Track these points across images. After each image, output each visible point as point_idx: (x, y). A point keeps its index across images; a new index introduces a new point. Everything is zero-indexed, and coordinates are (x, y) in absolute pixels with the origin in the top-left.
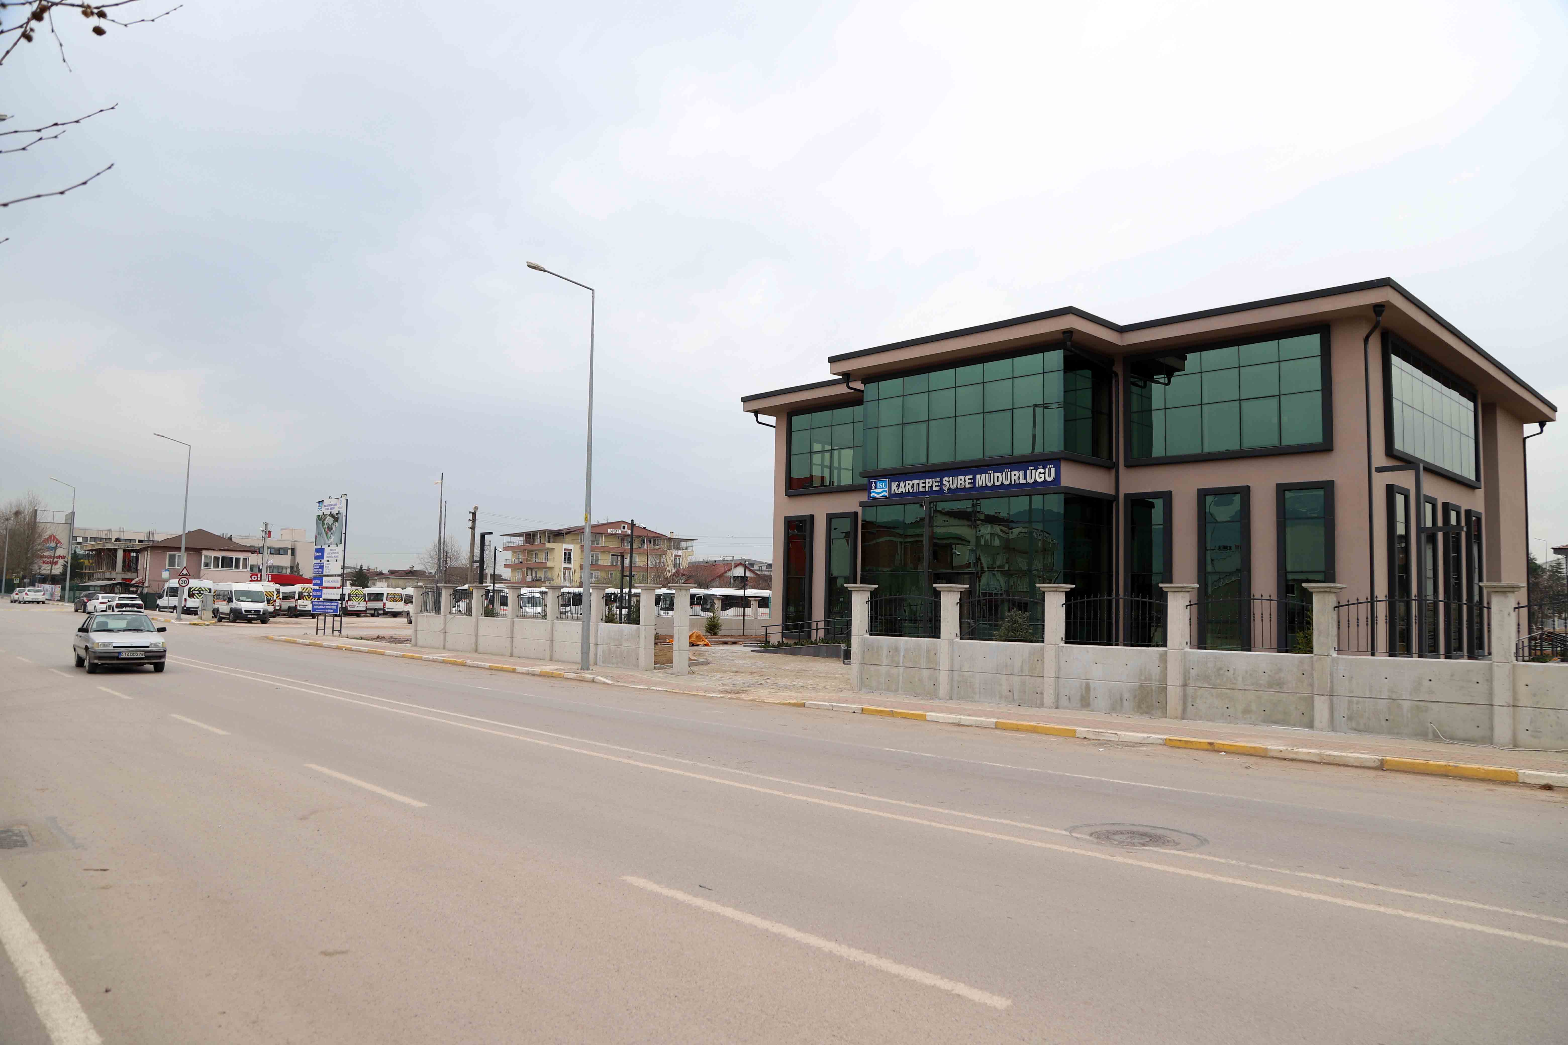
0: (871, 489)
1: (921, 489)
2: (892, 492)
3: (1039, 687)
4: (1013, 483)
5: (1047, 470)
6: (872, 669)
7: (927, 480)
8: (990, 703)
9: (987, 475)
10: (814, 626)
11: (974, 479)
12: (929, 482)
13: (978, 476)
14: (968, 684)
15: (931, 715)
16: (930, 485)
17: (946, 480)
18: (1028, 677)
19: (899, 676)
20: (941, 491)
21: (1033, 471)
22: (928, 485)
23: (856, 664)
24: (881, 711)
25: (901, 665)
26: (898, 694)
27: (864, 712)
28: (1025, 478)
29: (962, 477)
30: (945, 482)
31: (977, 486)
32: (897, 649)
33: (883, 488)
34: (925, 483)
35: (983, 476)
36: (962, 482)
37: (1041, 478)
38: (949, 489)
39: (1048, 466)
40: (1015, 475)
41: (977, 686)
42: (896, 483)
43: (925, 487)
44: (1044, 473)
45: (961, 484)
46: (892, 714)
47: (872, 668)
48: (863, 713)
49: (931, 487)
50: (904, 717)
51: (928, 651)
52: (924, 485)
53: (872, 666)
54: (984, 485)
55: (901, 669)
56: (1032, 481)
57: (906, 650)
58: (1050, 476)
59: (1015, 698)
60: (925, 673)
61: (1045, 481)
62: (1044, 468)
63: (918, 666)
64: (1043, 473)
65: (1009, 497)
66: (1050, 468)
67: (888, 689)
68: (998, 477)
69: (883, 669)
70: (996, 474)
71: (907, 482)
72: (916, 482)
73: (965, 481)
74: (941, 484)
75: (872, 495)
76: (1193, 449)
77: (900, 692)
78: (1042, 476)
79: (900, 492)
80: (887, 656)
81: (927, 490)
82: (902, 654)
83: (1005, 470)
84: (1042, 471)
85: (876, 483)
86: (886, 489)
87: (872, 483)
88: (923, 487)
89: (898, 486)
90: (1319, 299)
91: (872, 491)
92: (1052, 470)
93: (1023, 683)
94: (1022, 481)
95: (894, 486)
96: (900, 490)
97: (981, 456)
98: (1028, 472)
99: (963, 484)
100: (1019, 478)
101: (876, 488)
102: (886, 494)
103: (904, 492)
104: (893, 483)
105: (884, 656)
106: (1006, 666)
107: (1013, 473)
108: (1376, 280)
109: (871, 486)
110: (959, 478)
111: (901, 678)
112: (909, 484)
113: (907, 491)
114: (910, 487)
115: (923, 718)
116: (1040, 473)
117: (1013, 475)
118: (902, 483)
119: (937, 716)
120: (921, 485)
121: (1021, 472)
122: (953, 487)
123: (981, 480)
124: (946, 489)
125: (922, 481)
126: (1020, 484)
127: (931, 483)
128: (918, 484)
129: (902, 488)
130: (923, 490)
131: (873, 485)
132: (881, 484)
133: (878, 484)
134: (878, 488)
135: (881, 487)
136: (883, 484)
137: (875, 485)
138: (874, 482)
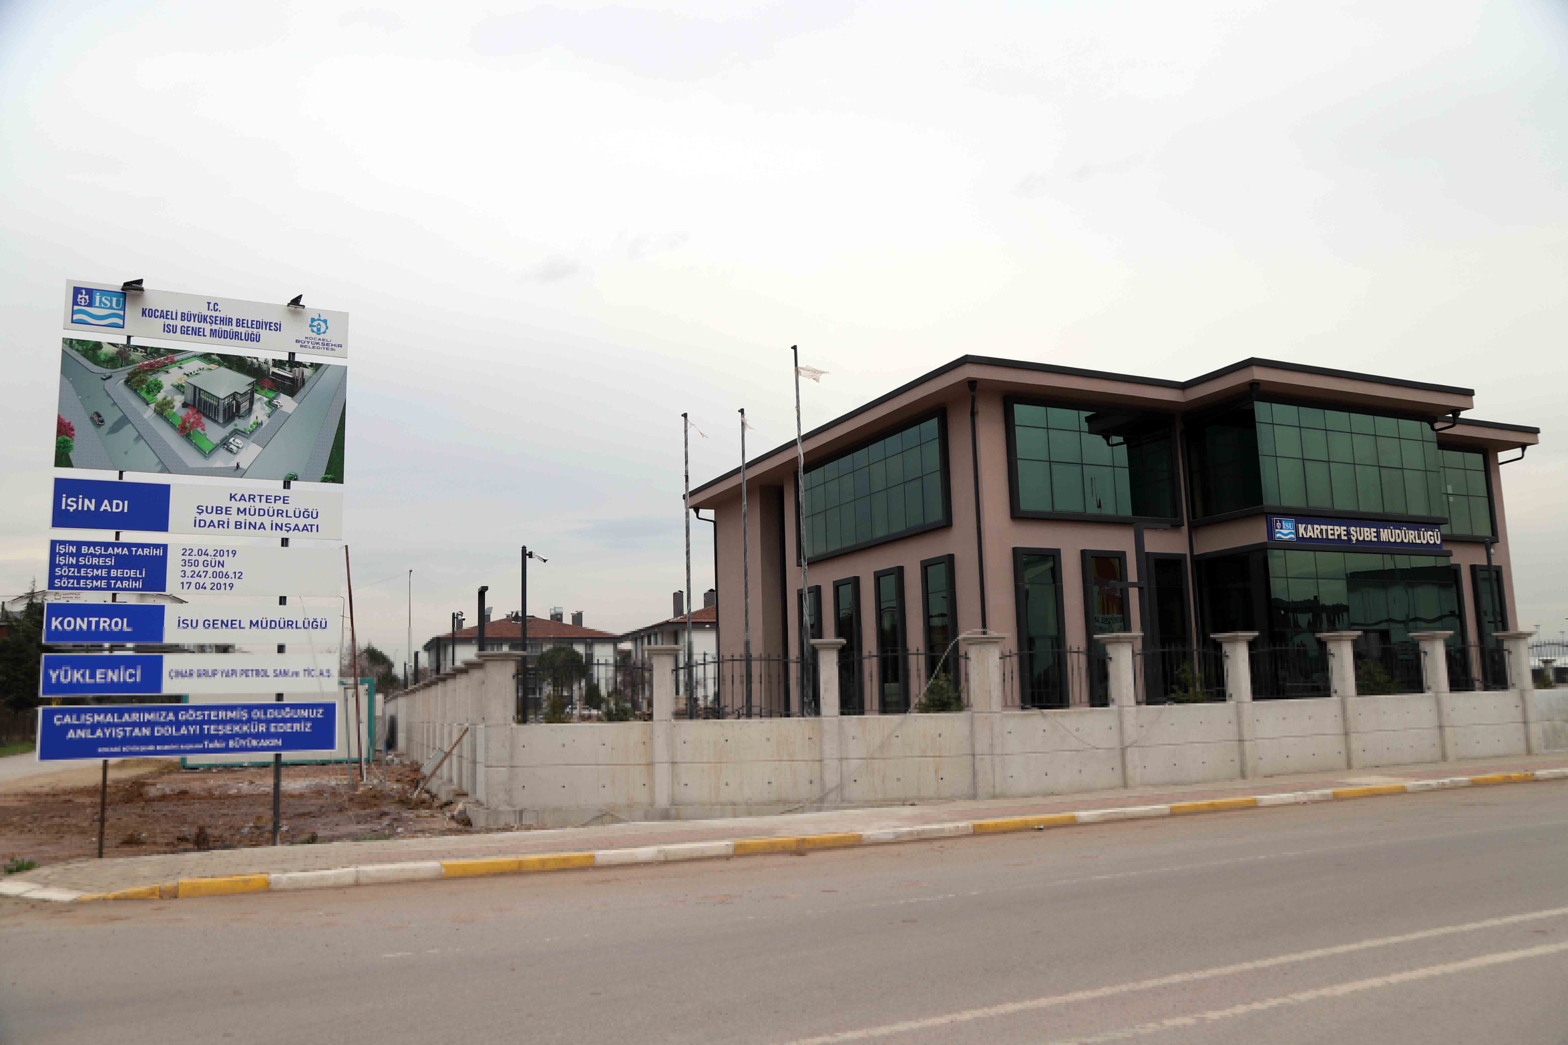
0: (1277, 528)
2: (1301, 536)
4: (1411, 542)
5: (1435, 533)
7: (1336, 528)
9: (1389, 530)
11: (1378, 533)
13: (1382, 531)
16: (1339, 533)
17: (1353, 530)
20: (1350, 540)
21: (1425, 533)
22: (1337, 533)
28: (1419, 538)
29: (1368, 529)
30: (1352, 532)
31: (1382, 540)
33: (1289, 529)
34: (1334, 530)
35: (1386, 531)
36: (1368, 534)
38: (1357, 540)
39: (1435, 530)
40: (1412, 534)
42: (1304, 525)
43: (1334, 534)
44: (1433, 536)
45: (1368, 536)
49: (1339, 536)
52: (1332, 532)
54: (1387, 540)
56: (1425, 542)
58: (1437, 539)
61: (1435, 543)
62: (1432, 531)
65: (1409, 554)
66: (1437, 532)
68: (1399, 534)
71: (1316, 526)
72: (1324, 527)
75: (1278, 535)
78: (1432, 538)
79: (1308, 536)
81: (1336, 538)
83: (1403, 529)
84: (1432, 534)
85: (1281, 522)
86: (1293, 531)
88: (1332, 534)
89: (1306, 529)
91: (1277, 530)
92: (1438, 534)
94: (1417, 541)
95: (1302, 529)
96: (1309, 534)
97: (1381, 509)
98: (1422, 532)
100: (1415, 538)
101: (1281, 528)
102: (1293, 536)
103: (1313, 537)
109: (1276, 525)
110: (1365, 529)
112: (1317, 529)
113: (1316, 537)
114: (1318, 532)
116: (1431, 536)
117: (1410, 535)
118: (1310, 527)
120: (1330, 532)
121: (1416, 532)
122: (1361, 539)
123: (1385, 535)
124: (1354, 539)
125: (1330, 527)
126: (1416, 543)
127: (1338, 531)
128: (1327, 530)
129: (1310, 532)
130: (1332, 537)
131: (1278, 524)
132: (1287, 524)
133: (1284, 524)
134: (1284, 528)
135: (1287, 528)
136: (1289, 524)
137: (1280, 524)
138: (1278, 521)
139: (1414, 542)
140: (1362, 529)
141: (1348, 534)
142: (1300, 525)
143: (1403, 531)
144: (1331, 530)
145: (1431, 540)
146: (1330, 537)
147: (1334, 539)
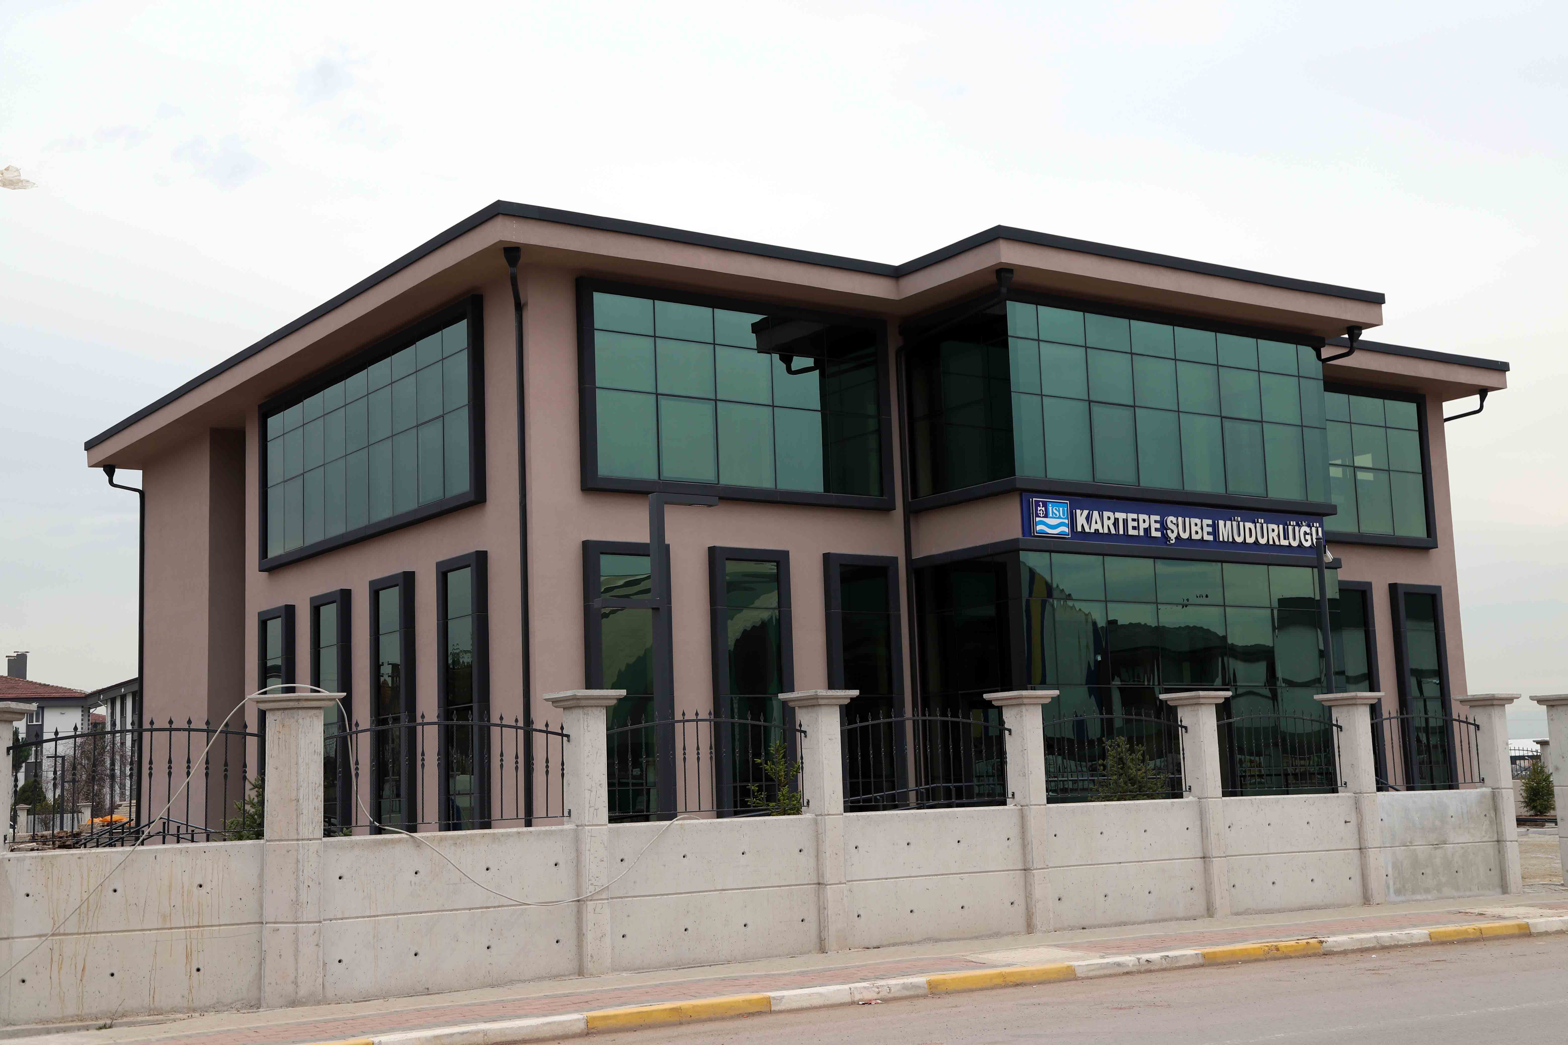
0: (1037, 516)
2: (1079, 529)
4: (1271, 542)
5: (1314, 529)
7: (1142, 517)
9: (1235, 523)
11: (1215, 527)
12: (1143, 521)
16: (1146, 525)
17: (1172, 522)
20: (1165, 537)
21: (1297, 528)
22: (1143, 526)
28: (1286, 537)
29: (1198, 521)
30: (1170, 525)
31: (1221, 539)
33: (1060, 518)
34: (1138, 520)
35: (1228, 524)
36: (1198, 529)
38: (1178, 538)
39: (1315, 525)
40: (1273, 530)
42: (1086, 512)
43: (1137, 528)
44: (1311, 534)
45: (1197, 533)
49: (1147, 530)
52: (1135, 524)
54: (1231, 540)
56: (1296, 543)
62: (1309, 526)
64: (1308, 534)
65: (1268, 563)
66: (1317, 528)
68: (1250, 529)
70: (1248, 525)
71: (1106, 514)
72: (1121, 516)
73: (1202, 528)
75: (1039, 528)
78: (1308, 537)
79: (1092, 531)
81: (1142, 533)
84: (1308, 530)
85: (1045, 505)
86: (1066, 521)
87: (1038, 505)
88: (1134, 528)
89: (1088, 519)
91: (1038, 519)
92: (1320, 531)
94: (1283, 541)
95: (1081, 519)
96: (1094, 527)
97: (1222, 490)
98: (1290, 528)
99: (1200, 532)
100: (1278, 536)
101: (1046, 516)
102: (1066, 529)
103: (1101, 531)
107: (1271, 527)
109: (1036, 510)
110: (1194, 521)
112: (1109, 518)
113: (1106, 531)
114: (1111, 523)
116: (1306, 533)
117: (1270, 531)
118: (1096, 514)
120: (1131, 524)
121: (1281, 527)
122: (1185, 536)
123: (1226, 530)
124: (1173, 536)
125: (1131, 516)
126: (1280, 546)
127: (1148, 522)
128: (1125, 521)
129: (1096, 523)
130: (1135, 533)
131: (1041, 508)
132: (1056, 509)
133: (1050, 508)
134: (1051, 515)
135: (1056, 515)
136: (1059, 509)
137: (1043, 509)
138: (1041, 503)
139: (1277, 543)
140: (1187, 519)
141: (1164, 527)
142: (1078, 512)
143: (1258, 525)
144: (1133, 520)
145: (1307, 541)
146: (1131, 532)
147: (1139, 536)
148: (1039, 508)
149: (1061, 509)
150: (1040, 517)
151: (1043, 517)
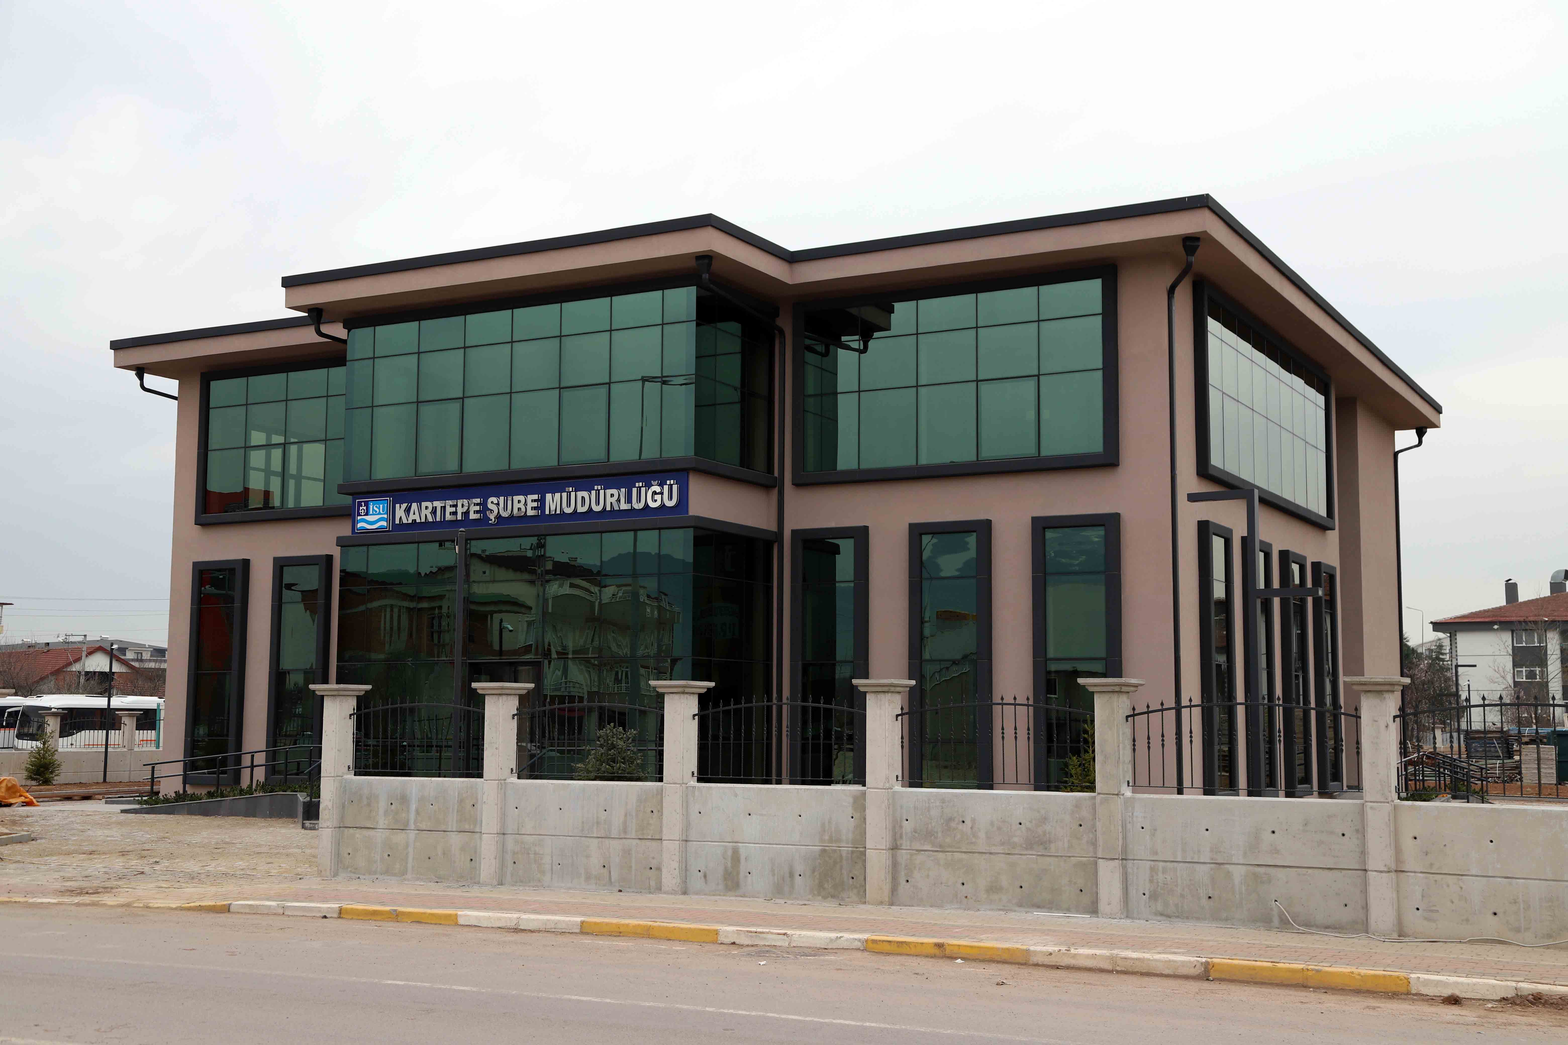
0: (359, 515)
1: (448, 517)
2: (397, 522)
3: (653, 858)
4: (608, 508)
5: (666, 488)
6: (357, 836)
7: (460, 503)
8: (570, 888)
9: (564, 495)
10: (246, 761)
11: (542, 501)
12: (462, 505)
13: (549, 496)
14: (532, 856)
15: (468, 915)
16: (465, 509)
17: (492, 502)
18: (635, 842)
19: (407, 846)
20: (484, 520)
21: (643, 489)
22: (460, 510)
23: (328, 827)
24: (375, 913)
25: (413, 827)
26: (405, 879)
27: (342, 916)
28: (629, 500)
29: (522, 498)
30: (490, 506)
31: (547, 512)
32: (404, 799)
33: (380, 514)
34: (456, 506)
35: (558, 495)
36: (521, 506)
37: (656, 501)
38: (499, 517)
39: (668, 482)
40: (612, 495)
41: (547, 860)
42: (404, 506)
43: (455, 513)
44: (662, 493)
45: (519, 509)
46: (396, 917)
47: (359, 834)
48: (342, 918)
49: (466, 514)
50: (419, 920)
51: (461, 801)
52: (453, 509)
53: (358, 830)
54: (558, 512)
55: (412, 835)
56: (641, 506)
57: (422, 800)
58: (670, 498)
59: (613, 880)
60: (456, 840)
61: (663, 506)
62: (661, 485)
63: (443, 828)
64: (658, 494)
65: (602, 532)
66: (671, 485)
67: (387, 872)
68: (583, 498)
69: (379, 836)
70: (580, 494)
71: (424, 504)
72: (438, 504)
73: (526, 504)
74: (484, 509)
75: (359, 525)
76: (903, 459)
77: (409, 876)
78: (658, 497)
79: (410, 521)
80: (386, 813)
81: (459, 517)
82: (413, 807)
83: (596, 487)
84: (658, 489)
85: (367, 504)
86: (385, 516)
87: (360, 505)
88: (451, 513)
89: (408, 511)
90: (1101, 224)
91: (359, 518)
92: (675, 487)
93: (627, 852)
94: (624, 506)
95: (400, 512)
96: (412, 517)
97: (554, 463)
98: (634, 490)
99: (523, 509)
100: (619, 500)
101: (367, 514)
102: (384, 524)
103: (418, 521)
104: (397, 506)
105: (381, 811)
106: (598, 823)
107: (609, 492)
108: (1188, 197)
109: (359, 509)
110: (516, 498)
111: (411, 850)
112: (427, 508)
113: (423, 520)
114: (428, 512)
115: (452, 921)
116: (655, 493)
117: (608, 496)
118: (414, 506)
119: (477, 917)
120: (447, 510)
121: (623, 490)
122: (505, 514)
123: (554, 502)
124: (492, 517)
125: (450, 502)
126: (620, 511)
127: (467, 506)
128: (443, 509)
129: (414, 514)
130: (452, 518)
131: (363, 508)
132: (376, 507)
133: (371, 507)
134: (371, 513)
135: (376, 512)
136: (379, 506)
137: (365, 508)
138: (363, 503)
139: (616, 508)
140: (510, 498)
143: (594, 493)
144: (452, 506)
147: (457, 520)
148: (361, 508)
149: (381, 506)
150: (361, 515)
151: (364, 515)
